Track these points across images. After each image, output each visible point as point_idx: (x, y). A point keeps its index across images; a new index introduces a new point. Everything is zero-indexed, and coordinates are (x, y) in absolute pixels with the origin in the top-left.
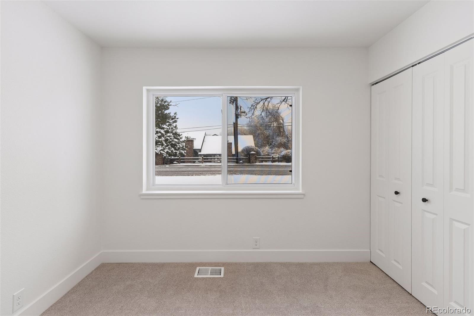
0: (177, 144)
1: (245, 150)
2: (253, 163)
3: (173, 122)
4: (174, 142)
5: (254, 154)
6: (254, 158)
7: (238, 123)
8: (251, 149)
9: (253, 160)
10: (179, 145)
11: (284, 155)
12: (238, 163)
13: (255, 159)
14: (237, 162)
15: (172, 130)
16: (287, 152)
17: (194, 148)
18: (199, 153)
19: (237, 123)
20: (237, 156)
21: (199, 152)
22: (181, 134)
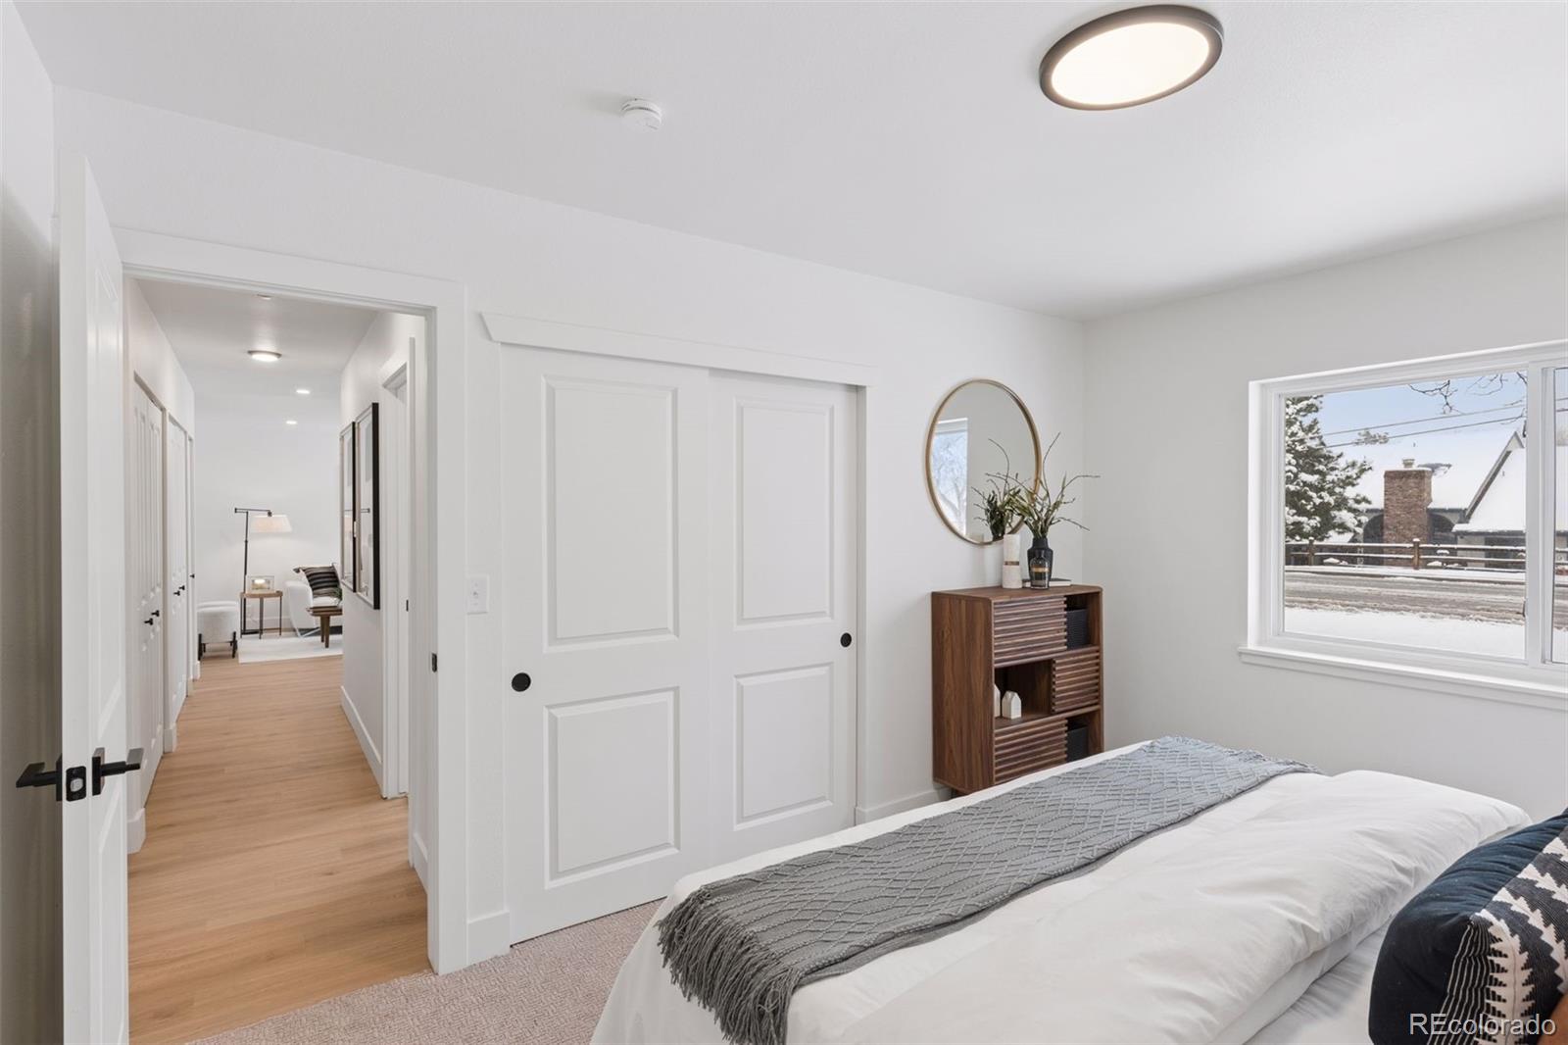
0: (1311, 493)
3: (1299, 411)
4: (1298, 484)
10: (1321, 497)
15: (1294, 442)
17: (1431, 506)
18: (1457, 528)
21: (1460, 522)
22: (1335, 452)
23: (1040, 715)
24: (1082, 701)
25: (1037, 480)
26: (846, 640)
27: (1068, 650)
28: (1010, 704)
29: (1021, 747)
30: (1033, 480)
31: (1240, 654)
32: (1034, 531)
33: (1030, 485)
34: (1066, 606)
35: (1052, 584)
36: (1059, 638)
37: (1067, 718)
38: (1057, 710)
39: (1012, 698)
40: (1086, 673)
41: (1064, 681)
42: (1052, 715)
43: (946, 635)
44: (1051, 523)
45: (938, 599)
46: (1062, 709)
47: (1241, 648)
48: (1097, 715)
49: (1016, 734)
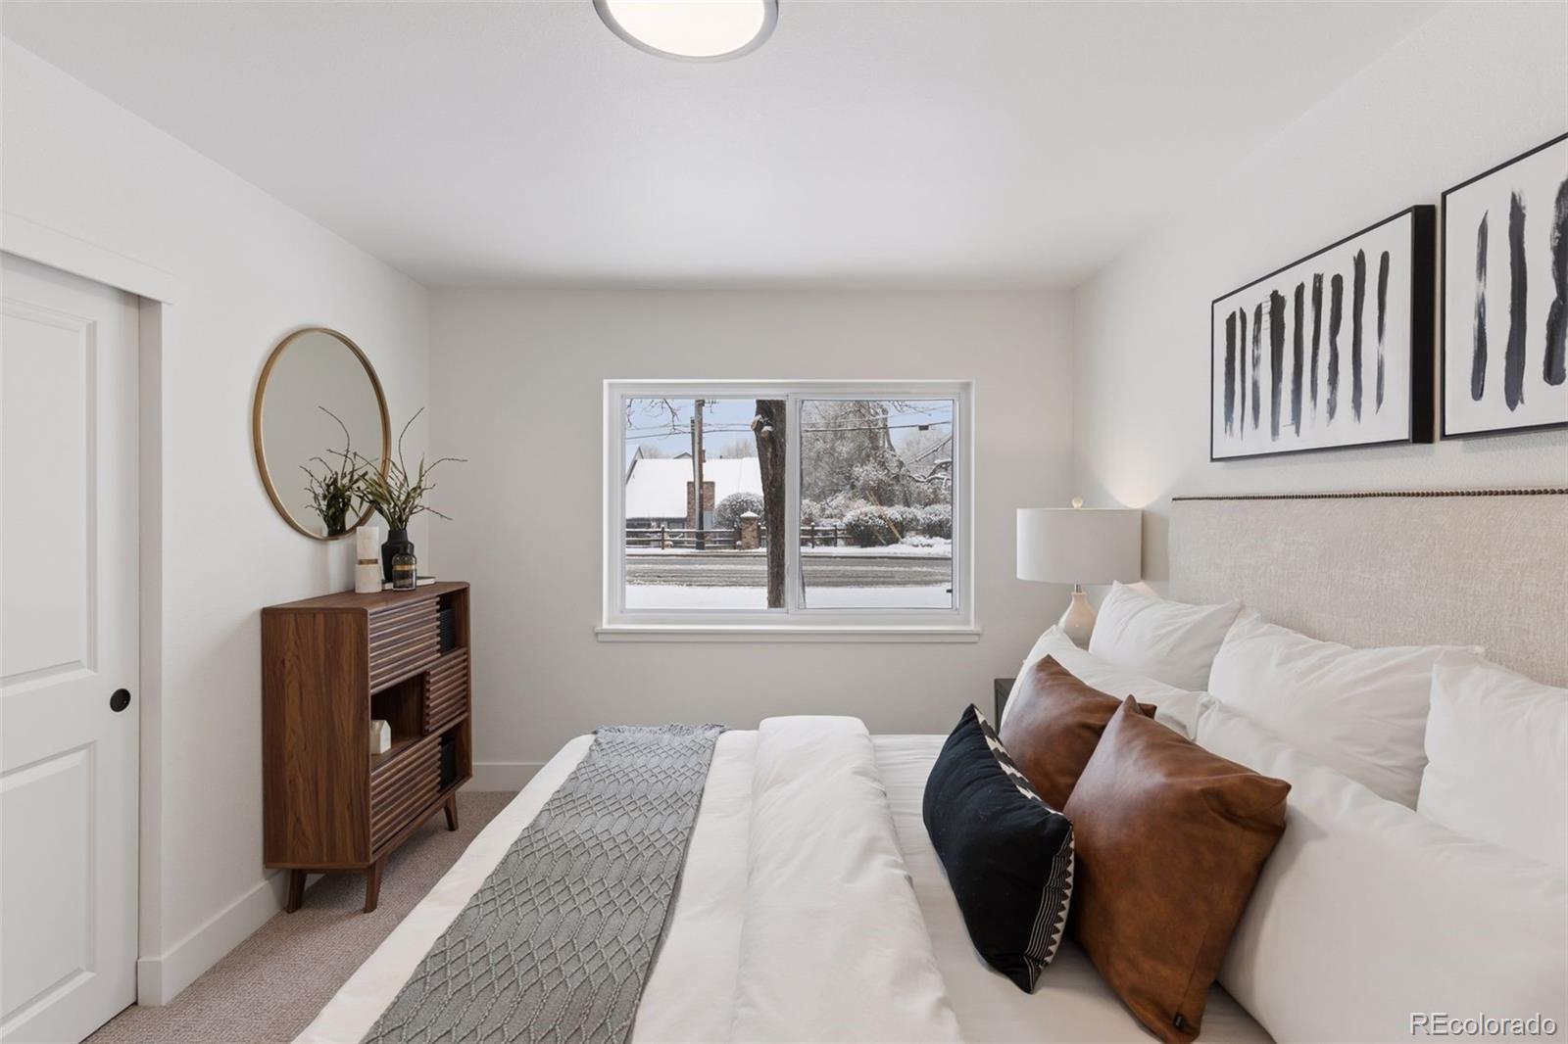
1: (724, 505)
2: (749, 548)
5: (755, 519)
6: (753, 531)
7: (704, 421)
8: (746, 502)
9: (748, 537)
11: (850, 523)
12: (703, 548)
13: (755, 534)
14: (700, 546)
16: (861, 514)
19: (701, 423)
20: (701, 526)
23: (412, 741)
24: (452, 713)
25: (386, 460)
26: (120, 700)
27: (442, 656)
28: (379, 736)
29: (397, 785)
30: (380, 461)
31: (597, 634)
32: (391, 523)
33: (379, 466)
34: (438, 607)
35: (420, 583)
36: (431, 646)
37: (440, 736)
38: (431, 730)
39: (380, 729)
40: (456, 680)
41: (437, 696)
42: (425, 736)
43: (288, 665)
44: (411, 513)
45: (271, 617)
46: (436, 726)
47: (598, 629)
48: (465, 725)
49: (394, 770)
